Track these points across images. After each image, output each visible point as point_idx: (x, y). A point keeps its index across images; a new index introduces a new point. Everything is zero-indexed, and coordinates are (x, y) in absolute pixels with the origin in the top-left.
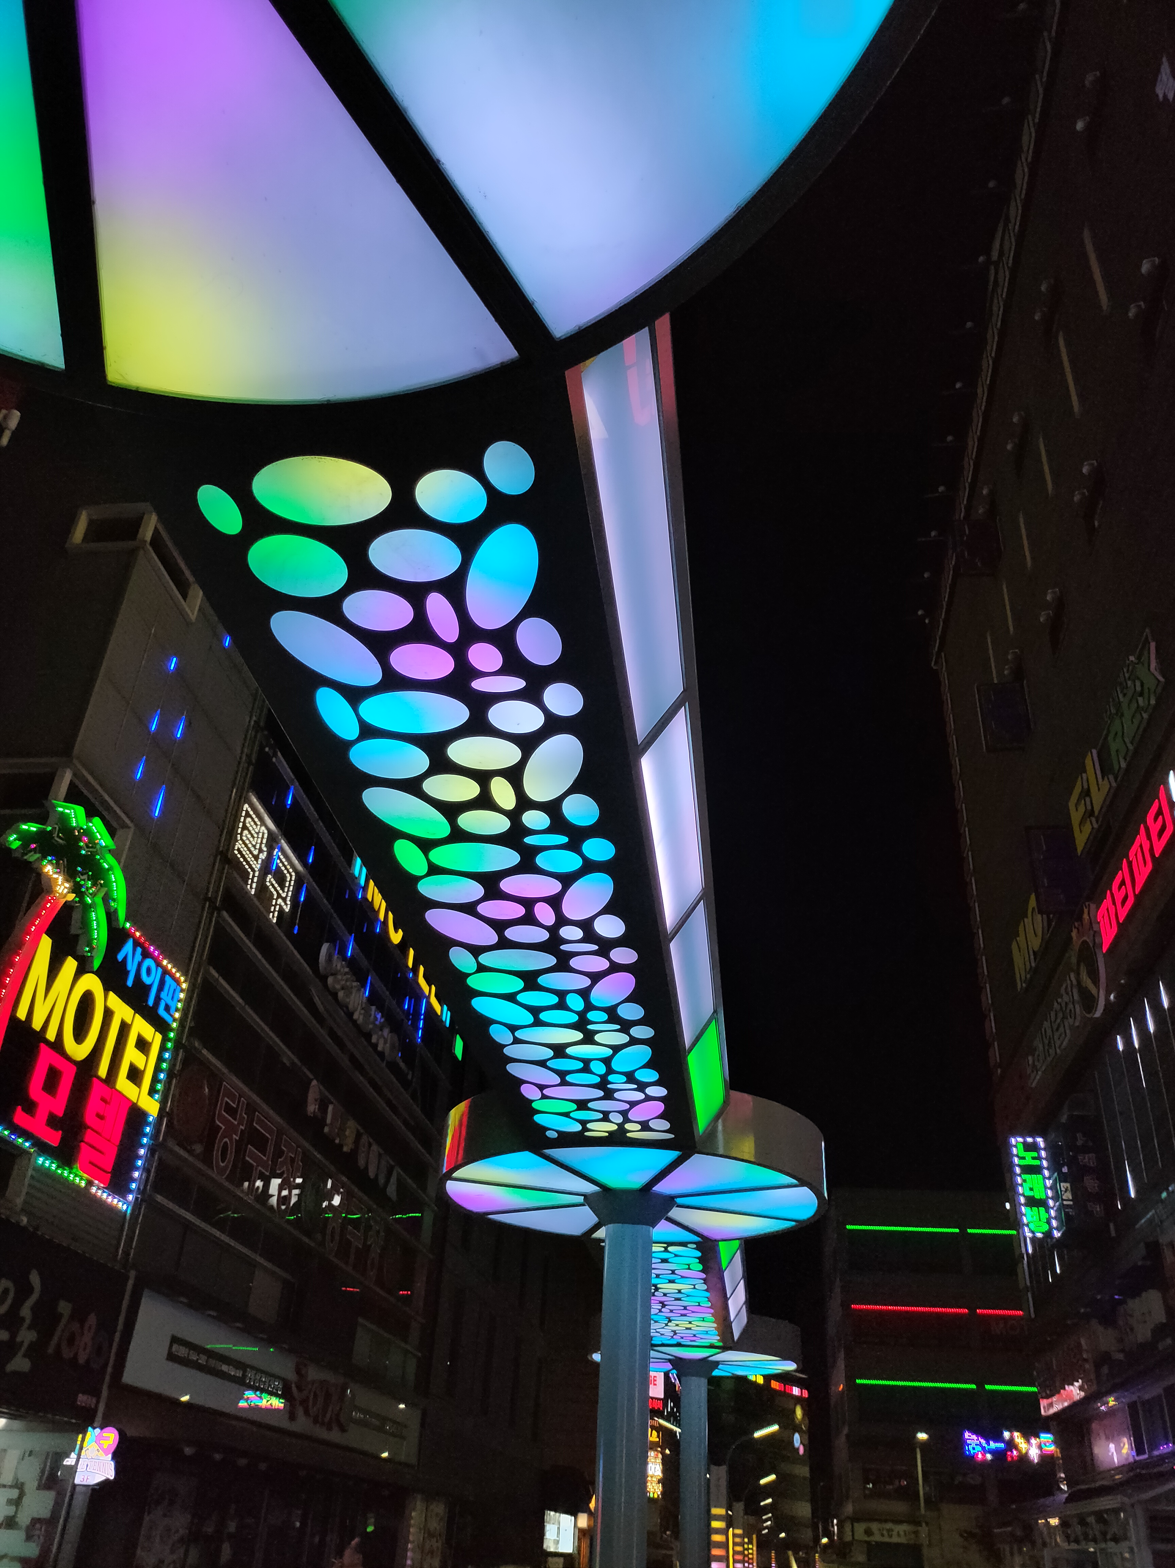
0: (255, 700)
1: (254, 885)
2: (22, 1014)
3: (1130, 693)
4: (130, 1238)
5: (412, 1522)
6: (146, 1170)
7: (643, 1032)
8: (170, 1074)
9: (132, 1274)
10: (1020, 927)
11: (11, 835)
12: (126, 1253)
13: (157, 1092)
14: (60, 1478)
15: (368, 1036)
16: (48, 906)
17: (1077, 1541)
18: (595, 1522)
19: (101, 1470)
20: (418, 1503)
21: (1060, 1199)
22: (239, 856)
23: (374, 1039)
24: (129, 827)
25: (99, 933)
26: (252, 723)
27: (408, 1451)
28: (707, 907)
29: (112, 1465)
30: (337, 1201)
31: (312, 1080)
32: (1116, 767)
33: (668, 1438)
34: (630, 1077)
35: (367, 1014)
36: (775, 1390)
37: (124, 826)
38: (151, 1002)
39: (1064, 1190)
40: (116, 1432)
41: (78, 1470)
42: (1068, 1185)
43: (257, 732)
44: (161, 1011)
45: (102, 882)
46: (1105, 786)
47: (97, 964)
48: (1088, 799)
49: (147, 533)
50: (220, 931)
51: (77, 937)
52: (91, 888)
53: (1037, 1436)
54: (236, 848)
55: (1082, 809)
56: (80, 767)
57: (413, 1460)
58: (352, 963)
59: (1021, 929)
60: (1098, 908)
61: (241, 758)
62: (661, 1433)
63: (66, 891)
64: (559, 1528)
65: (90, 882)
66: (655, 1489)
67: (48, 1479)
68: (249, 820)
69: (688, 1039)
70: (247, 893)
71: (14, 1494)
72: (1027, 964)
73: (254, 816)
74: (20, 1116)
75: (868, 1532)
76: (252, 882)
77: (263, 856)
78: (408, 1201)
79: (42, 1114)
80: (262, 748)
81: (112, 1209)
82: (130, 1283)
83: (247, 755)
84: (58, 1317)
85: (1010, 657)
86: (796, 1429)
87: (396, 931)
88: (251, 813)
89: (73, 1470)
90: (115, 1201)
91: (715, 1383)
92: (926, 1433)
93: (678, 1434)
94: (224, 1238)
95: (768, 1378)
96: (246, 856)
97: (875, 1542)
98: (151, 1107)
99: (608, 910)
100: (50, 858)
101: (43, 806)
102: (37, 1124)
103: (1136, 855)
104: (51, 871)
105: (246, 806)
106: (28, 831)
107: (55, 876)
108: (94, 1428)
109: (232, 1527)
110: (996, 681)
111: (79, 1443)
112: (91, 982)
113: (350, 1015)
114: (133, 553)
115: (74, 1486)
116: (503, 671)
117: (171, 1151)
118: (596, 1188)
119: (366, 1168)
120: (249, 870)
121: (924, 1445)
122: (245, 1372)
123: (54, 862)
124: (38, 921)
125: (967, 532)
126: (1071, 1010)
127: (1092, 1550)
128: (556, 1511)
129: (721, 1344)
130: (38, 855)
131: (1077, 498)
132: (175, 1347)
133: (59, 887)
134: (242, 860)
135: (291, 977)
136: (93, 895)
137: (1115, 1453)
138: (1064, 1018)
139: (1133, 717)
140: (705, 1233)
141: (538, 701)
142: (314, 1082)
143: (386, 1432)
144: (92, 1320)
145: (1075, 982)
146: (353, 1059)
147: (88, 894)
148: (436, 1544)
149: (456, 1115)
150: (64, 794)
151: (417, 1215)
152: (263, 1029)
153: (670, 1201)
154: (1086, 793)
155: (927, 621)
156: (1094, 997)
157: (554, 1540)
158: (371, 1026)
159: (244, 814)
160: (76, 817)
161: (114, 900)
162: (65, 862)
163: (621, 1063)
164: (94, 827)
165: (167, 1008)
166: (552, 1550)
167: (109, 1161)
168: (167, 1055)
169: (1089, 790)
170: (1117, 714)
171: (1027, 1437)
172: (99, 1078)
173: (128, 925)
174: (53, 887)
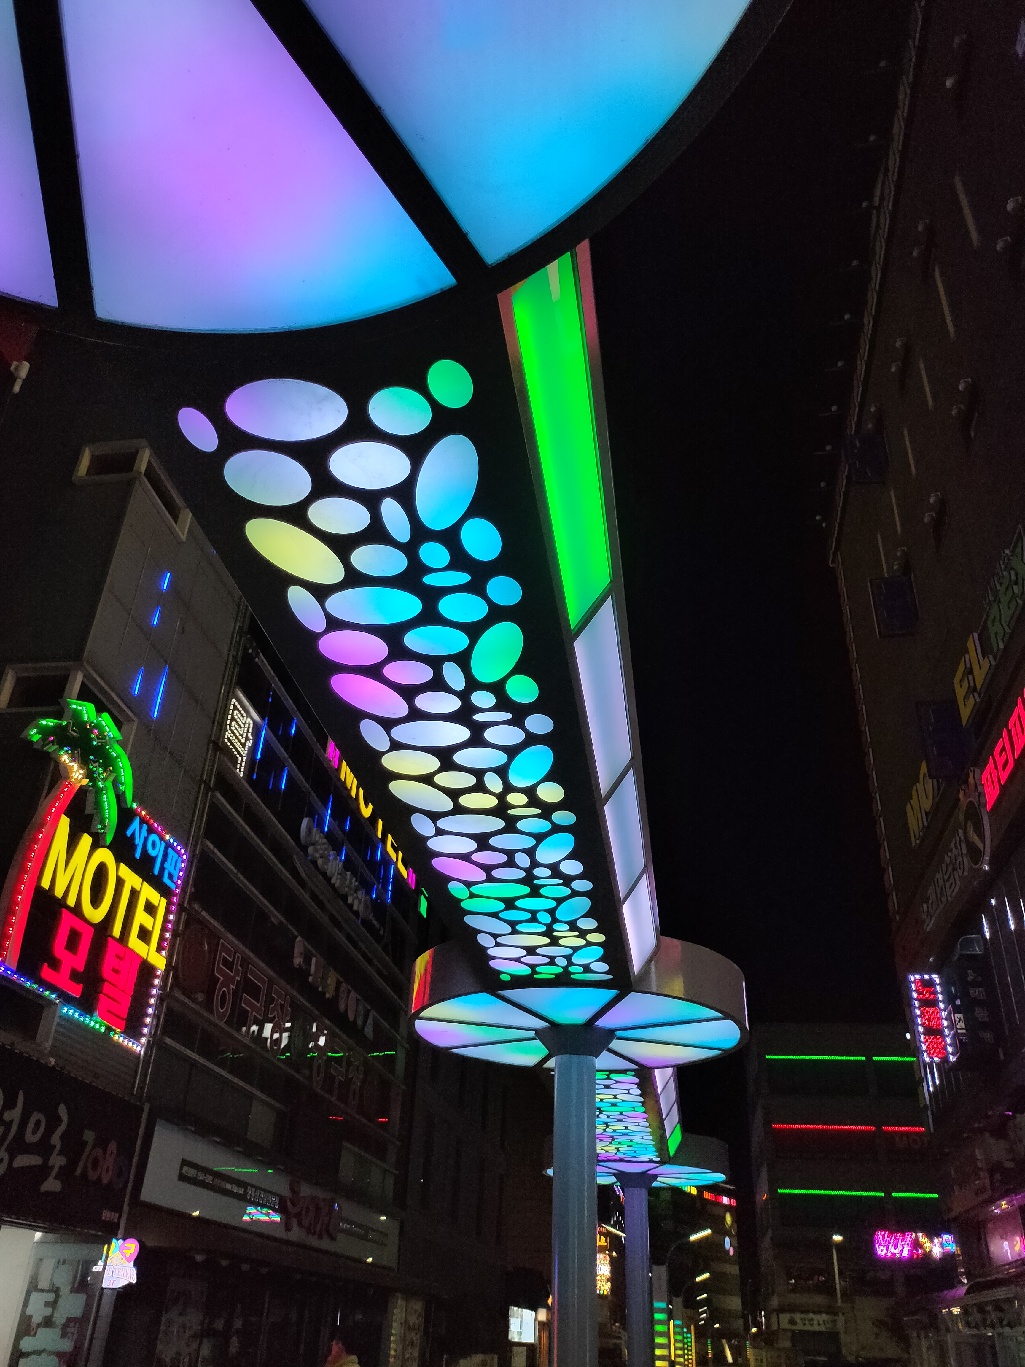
0: (239, 608)
1: (243, 769)
2: (45, 884)
3: (1006, 582)
4: (144, 1075)
5: (394, 1318)
6: (156, 1016)
7: (583, 885)
8: (175, 934)
9: (147, 1106)
10: (913, 790)
11: (32, 729)
12: (141, 1088)
13: (163, 949)
14: (89, 1282)
15: (344, 898)
16: (66, 790)
17: (977, 1327)
18: (553, 1314)
19: (125, 1275)
20: (399, 1301)
21: (955, 1028)
22: (229, 744)
23: (350, 901)
24: (133, 721)
25: (110, 813)
26: (237, 628)
27: (390, 1256)
28: (636, 773)
29: (134, 1271)
30: (322, 1041)
31: (296, 937)
32: (995, 646)
33: (615, 1243)
34: (573, 926)
35: (344, 878)
36: (706, 1200)
37: (130, 720)
38: (156, 872)
39: (958, 1020)
40: (137, 1242)
41: (105, 1276)
42: (961, 1016)
43: (241, 637)
44: (166, 880)
45: (111, 768)
46: (986, 664)
47: (109, 839)
48: (970, 677)
49: (142, 466)
50: (214, 809)
51: (91, 817)
52: (102, 773)
53: (939, 1236)
54: (226, 737)
55: (965, 685)
56: (90, 670)
57: (394, 1264)
58: (329, 836)
59: (914, 793)
60: (982, 773)
61: (228, 658)
62: (608, 1238)
63: (80, 777)
64: (521, 1322)
65: (101, 769)
66: (604, 1287)
67: (79, 1283)
68: (236, 712)
69: (622, 891)
70: (236, 775)
71: (51, 1297)
72: (920, 822)
73: (241, 709)
74: (46, 972)
75: (792, 1322)
76: (241, 766)
77: (249, 744)
78: (382, 1042)
79: (65, 970)
80: (246, 649)
81: (128, 1052)
82: (145, 1116)
83: (233, 656)
84: (84, 1144)
85: (898, 554)
86: (727, 1233)
87: (366, 806)
88: (238, 706)
89: (101, 1275)
90: (130, 1044)
91: (655, 1193)
92: (841, 1235)
93: (623, 1239)
94: (224, 1073)
95: (701, 1189)
96: (235, 744)
97: (798, 1330)
98: (159, 961)
99: (549, 778)
100: (66, 749)
101: (59, 704)
102: (61, 978)
103: (1015, 724)
104: (67, 760)
105: (234, 701)
106: (46, 726)
107: (71, 764)
108: (118, 1240)
109: (238, 1323)
110: (886, 575)
111: (105, 1252)
112: (105, 855)
113: (328, 879)
114: (130, 484)
115: (102, 1289)
116: (449, 568)
117: (178, 1001)
118: (546, 1024)
119: (346, 1010)
120: (238, 756)
121: (839, 1246)
122: (246, 1189)
123: (70, 752)
124: (57, 804)
125: (858, 445)
126: (960, 862)
127: (990, 1334)
128: (519, 1307)
129: (659, 1159)
130: (56, 747)
131: (954, 412)
132: (185, 1168)
133: (74, 773)
134: (231, 747)
135: (277, 849)
136: (105, 780)
137: (1009, 1251)
138: (954, 869)
139: (1009, 602)
140: (642, 1062)
141: (483, 594)
142: (299, 938)
143: (369, 1240)
144: (113, 1147)
145: (962, 838)
146: (333, 919)
147: (100, 780)
148: (415, 1337)
149: (422, 962)
150: (77, 691)
151: (392, 1052)
152: (253, 893)
153: (611, 1034)
154: (969, 671)
155: (824, 525)
156: (981, 851)
157: (518, 1332)
158: (346, 889)
159: (232, 707)
160: (87, 713)
161: (122, 784)
162: (80, 752)
163: (563, 913)
164: (103, 722)
165: (171, 877)
166: (516, 1340)
167: (124, 1010)
168: (171, 917)
169: (971, 669)
170: (995, 601)
171: (930, 1238)
172: (113, 938)
173: (135, 805)
174: (70, 774)
